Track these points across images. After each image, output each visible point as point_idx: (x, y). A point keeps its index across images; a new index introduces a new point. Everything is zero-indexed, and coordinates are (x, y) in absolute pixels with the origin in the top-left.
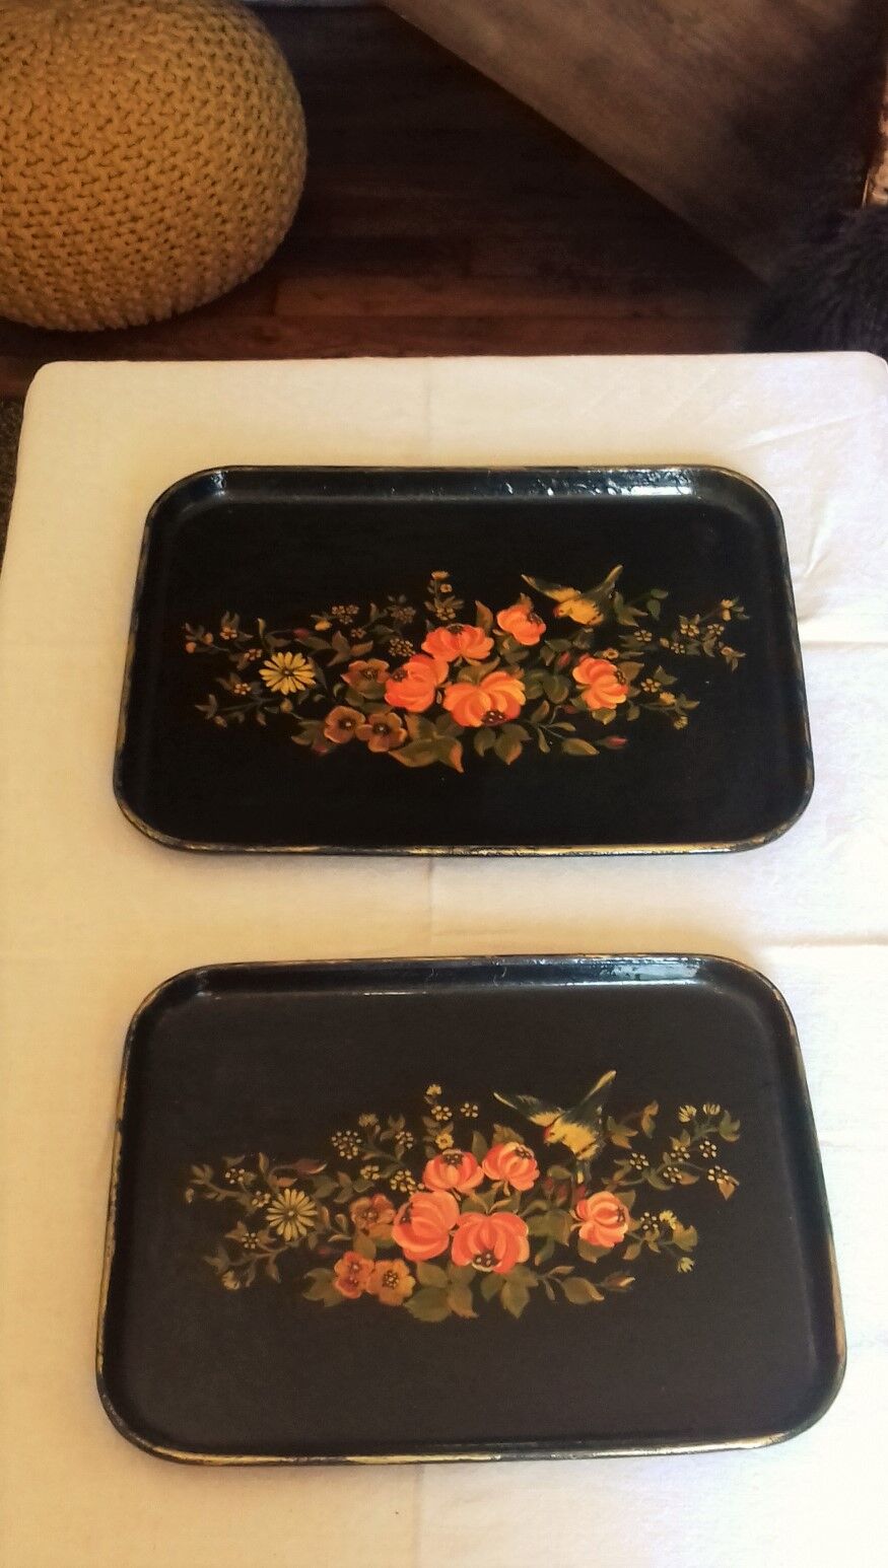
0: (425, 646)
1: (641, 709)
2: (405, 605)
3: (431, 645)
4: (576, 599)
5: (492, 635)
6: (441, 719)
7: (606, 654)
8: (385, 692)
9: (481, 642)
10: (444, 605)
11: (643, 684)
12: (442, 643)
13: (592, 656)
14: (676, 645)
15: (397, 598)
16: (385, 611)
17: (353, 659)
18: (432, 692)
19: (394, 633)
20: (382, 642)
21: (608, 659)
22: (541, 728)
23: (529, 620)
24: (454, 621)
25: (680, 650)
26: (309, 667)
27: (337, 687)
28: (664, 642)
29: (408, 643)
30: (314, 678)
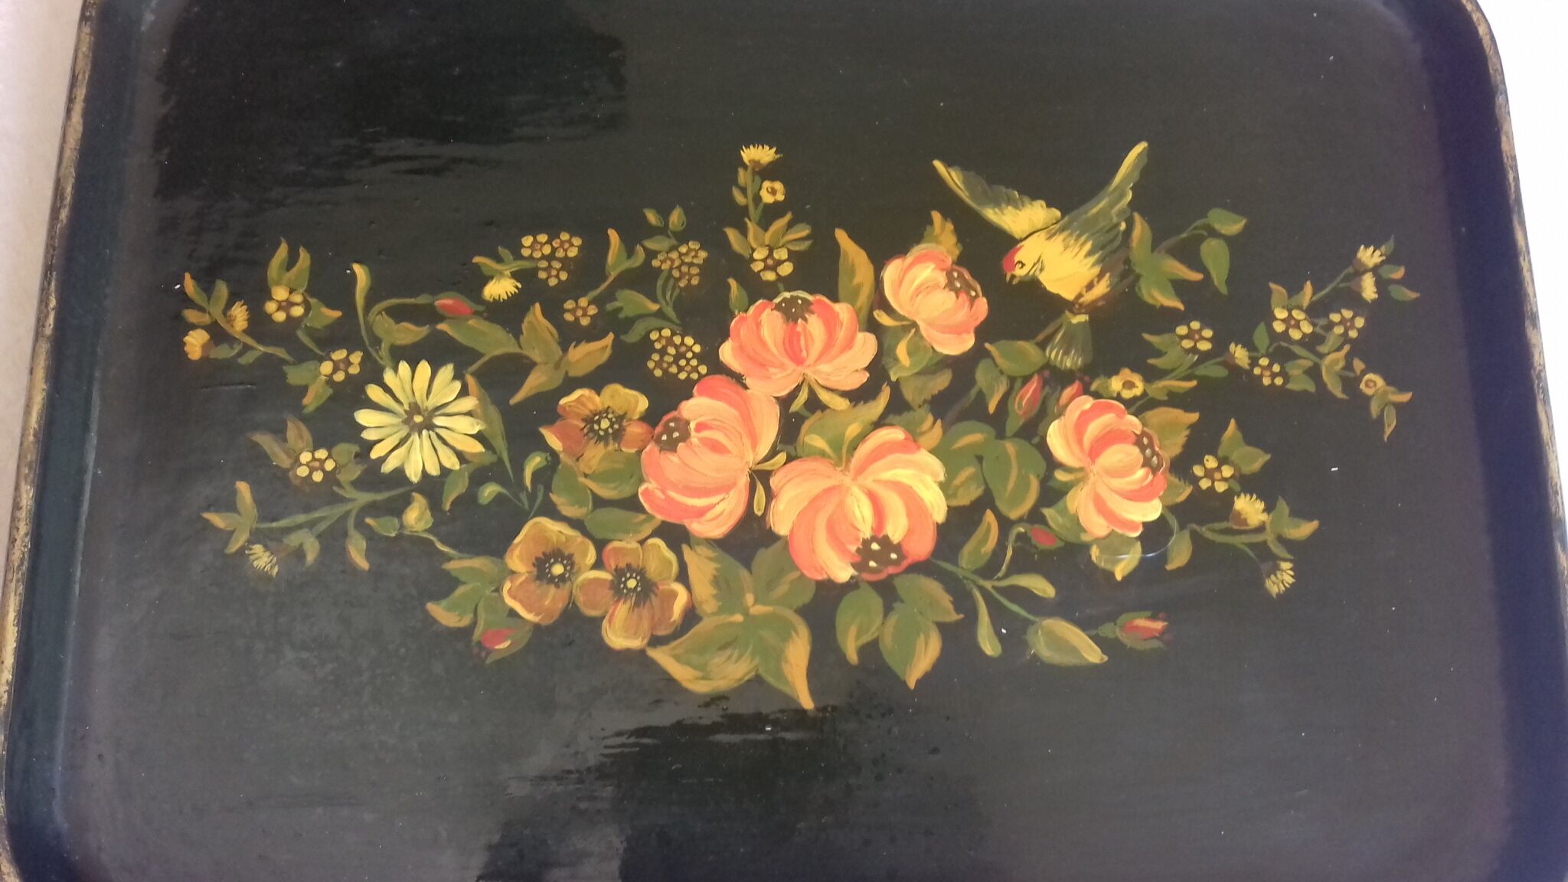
0: (727, 353)
1: (1196, 537)
2: (682, 237)
3: (741, 350)
4: (1050, 231)
5: (872, 326)
6: (764, 557)
7: (1116, 384)
8: (641, 481)
9: (849, 344)
10: (768, 237)
11: (1198, 471)
12: (763, 343)
13: (1086, 391)
14: (1264, 362)
15: (665, 214)
16: (639, 248)
17: (570, 384)
18: (744, 480)
19: (660, 314)
20: (632, 337)
21: (1119, 398)
22: (982, 589)
23: (950, 285)
24: (789, 283)
25: (1274, 376)
26: (469, 403)
27: (535, 462)
28: (1240, 354)
29: (689, 341)
30: (479, 437)
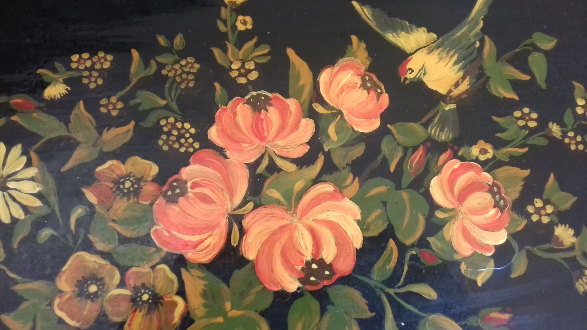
0: (213, 133)
1: (530, 255)
2: (183, 54)
3: (222, 131)
4: (430, 48)
5: (312, 114)
6: (239, 275)
7: (475, 151)
8: (153, 224)
9: (296, 126)
10: (241, 54)
11: (530, 209)
12: (238, 127)
13: (455, 156)
14: (571, 134)
15: (171, 38)
16: (153, 62)
17: (103, 158)
18: (224, 222)
19: (167, 107)
20: (148, 123)
21: (477, 160)
22: (388, 295)
23: (364, 86)
24: (255, 85)
25: (577, 143)
26: (32, 172)
27: (78, 212)
28: (555, 129)
29: (187, 126)
30: (39, 196)
